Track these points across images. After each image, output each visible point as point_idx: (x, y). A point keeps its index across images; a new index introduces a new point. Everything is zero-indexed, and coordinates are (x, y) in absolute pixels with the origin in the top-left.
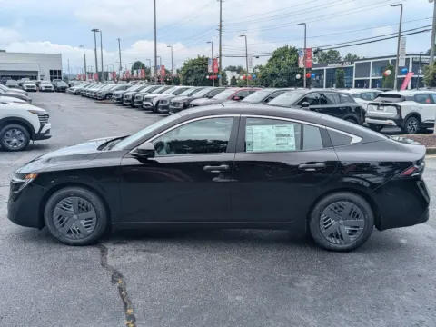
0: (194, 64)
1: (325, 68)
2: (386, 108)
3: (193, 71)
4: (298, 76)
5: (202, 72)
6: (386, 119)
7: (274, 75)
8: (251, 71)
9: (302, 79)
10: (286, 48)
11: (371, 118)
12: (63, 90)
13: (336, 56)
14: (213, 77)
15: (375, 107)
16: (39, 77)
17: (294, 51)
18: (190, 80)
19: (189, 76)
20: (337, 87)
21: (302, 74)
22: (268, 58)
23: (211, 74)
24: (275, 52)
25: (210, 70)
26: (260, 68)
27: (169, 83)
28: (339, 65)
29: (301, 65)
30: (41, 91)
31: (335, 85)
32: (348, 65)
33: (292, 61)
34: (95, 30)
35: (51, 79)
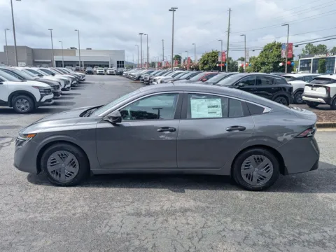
0: (208, 56)
1: (312, 58)
2: (318, 89)
3: (208, 60)
4: (281, 64)
5: (214, 61)
6: (317, 97)
7: (263, 64)
8: (248, 60)
9: (283, 66)
10: (275, 43)
11: (307, 96)
12: (121, 74)
13: (324, 49)
14: (221, 65)
15: (310, 88)
16: (110, 66)
17: (280, 46)
18: (206, 67)
19: (206, 64)
20: (319, 72)
21: (284, 63)
22: (260, 51)
23: (220, 63)
24: (266, 46)
25: (219, 60)
26: (254, 58)
27: (192, 69)
28: (324, 56)
29: (284, 56)
30: (108, 74)
31: (317, 71)
32: (331, 55)
33: (277, 53)
34: (141, 34)
35: (118, 67)
